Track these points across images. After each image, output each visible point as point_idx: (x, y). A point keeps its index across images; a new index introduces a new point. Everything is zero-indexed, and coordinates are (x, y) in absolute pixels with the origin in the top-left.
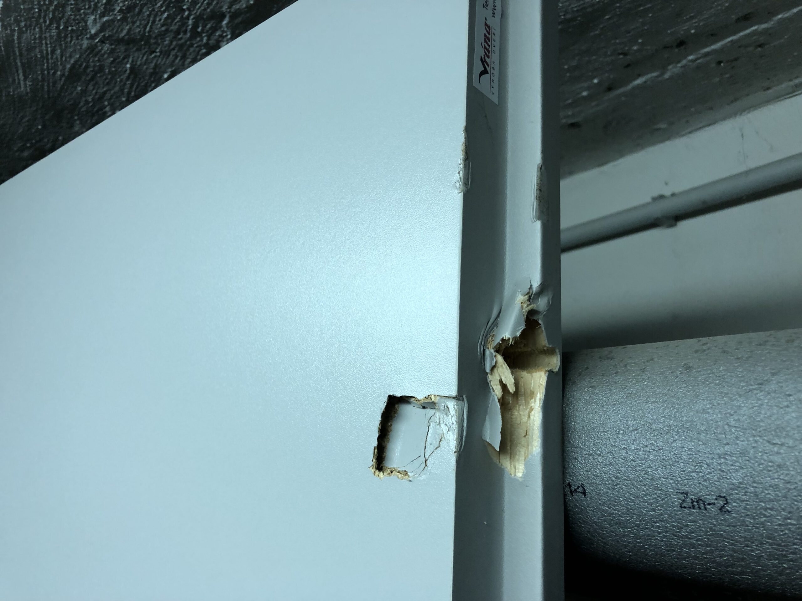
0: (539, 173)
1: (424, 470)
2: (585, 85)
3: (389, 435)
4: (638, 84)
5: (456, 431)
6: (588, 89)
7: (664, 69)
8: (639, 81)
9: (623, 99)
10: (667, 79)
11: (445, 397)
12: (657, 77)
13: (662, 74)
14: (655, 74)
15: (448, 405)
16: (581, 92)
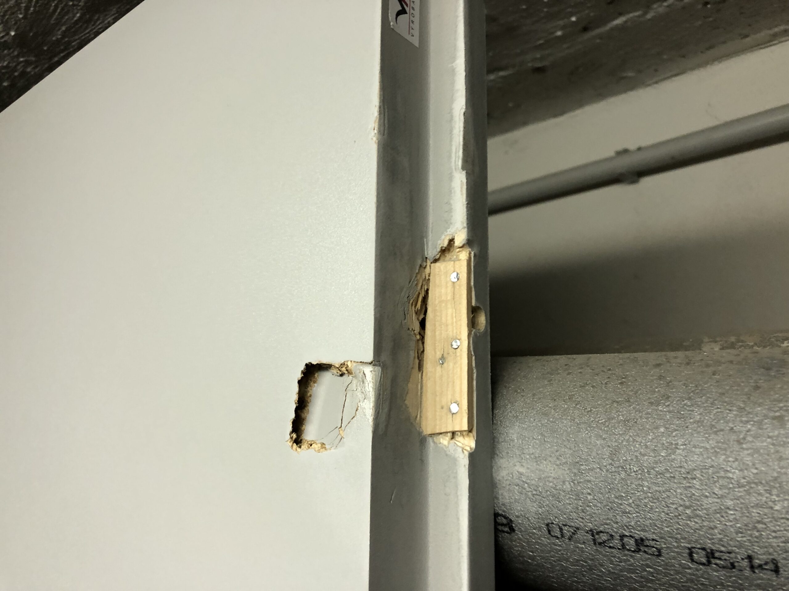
1: (341, 442)
2: (561, 23)
3: (308, 406)
4: (617, 25)
5: (373, 399)
6: (563, 28)
7: (648, 7)
8: (619, 21)
9: (598, 41)
10: (649, 20)
11: (361, 363)
12: (639, 16)
13: (645, 13)
14: (637, 14)
15: (365, 372)
16: (555, 32)
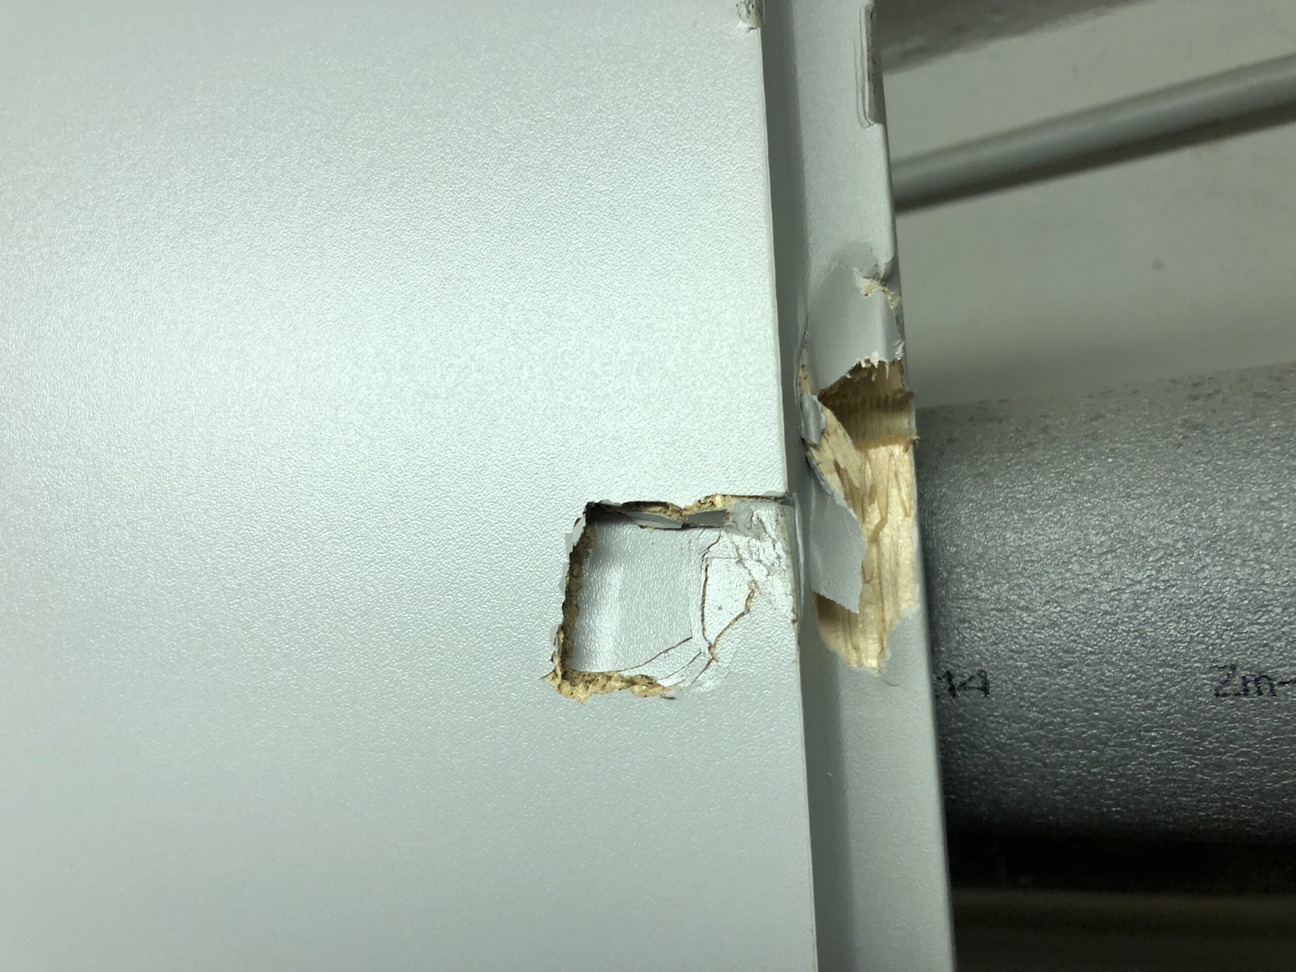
0: (869, 24)
1: (707, 671)
5: (789, 575)
11: (751, 499)
15: (760, 516)
